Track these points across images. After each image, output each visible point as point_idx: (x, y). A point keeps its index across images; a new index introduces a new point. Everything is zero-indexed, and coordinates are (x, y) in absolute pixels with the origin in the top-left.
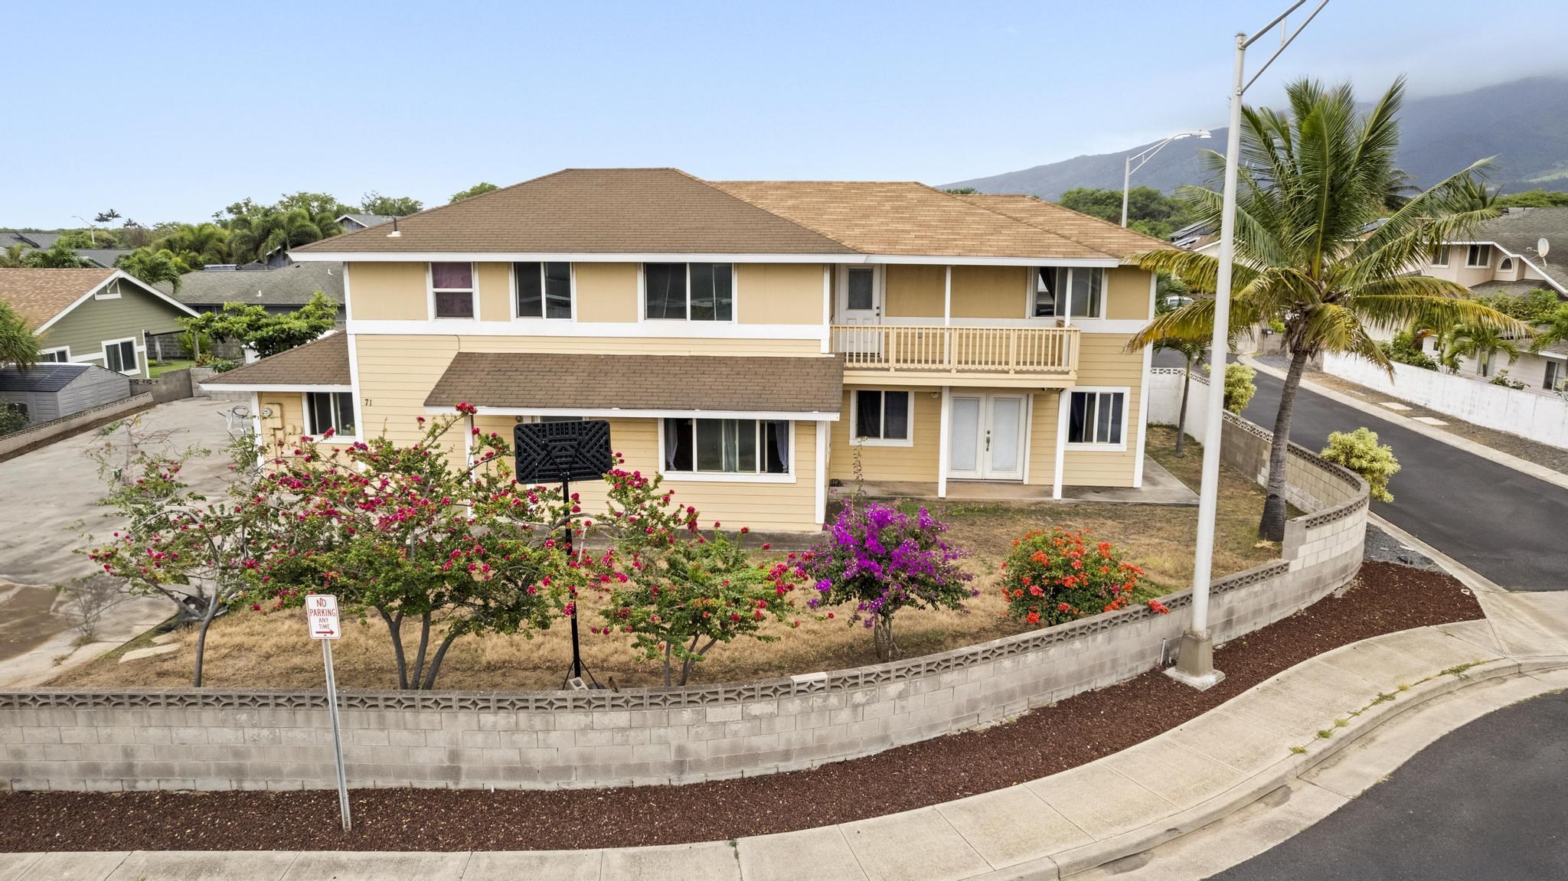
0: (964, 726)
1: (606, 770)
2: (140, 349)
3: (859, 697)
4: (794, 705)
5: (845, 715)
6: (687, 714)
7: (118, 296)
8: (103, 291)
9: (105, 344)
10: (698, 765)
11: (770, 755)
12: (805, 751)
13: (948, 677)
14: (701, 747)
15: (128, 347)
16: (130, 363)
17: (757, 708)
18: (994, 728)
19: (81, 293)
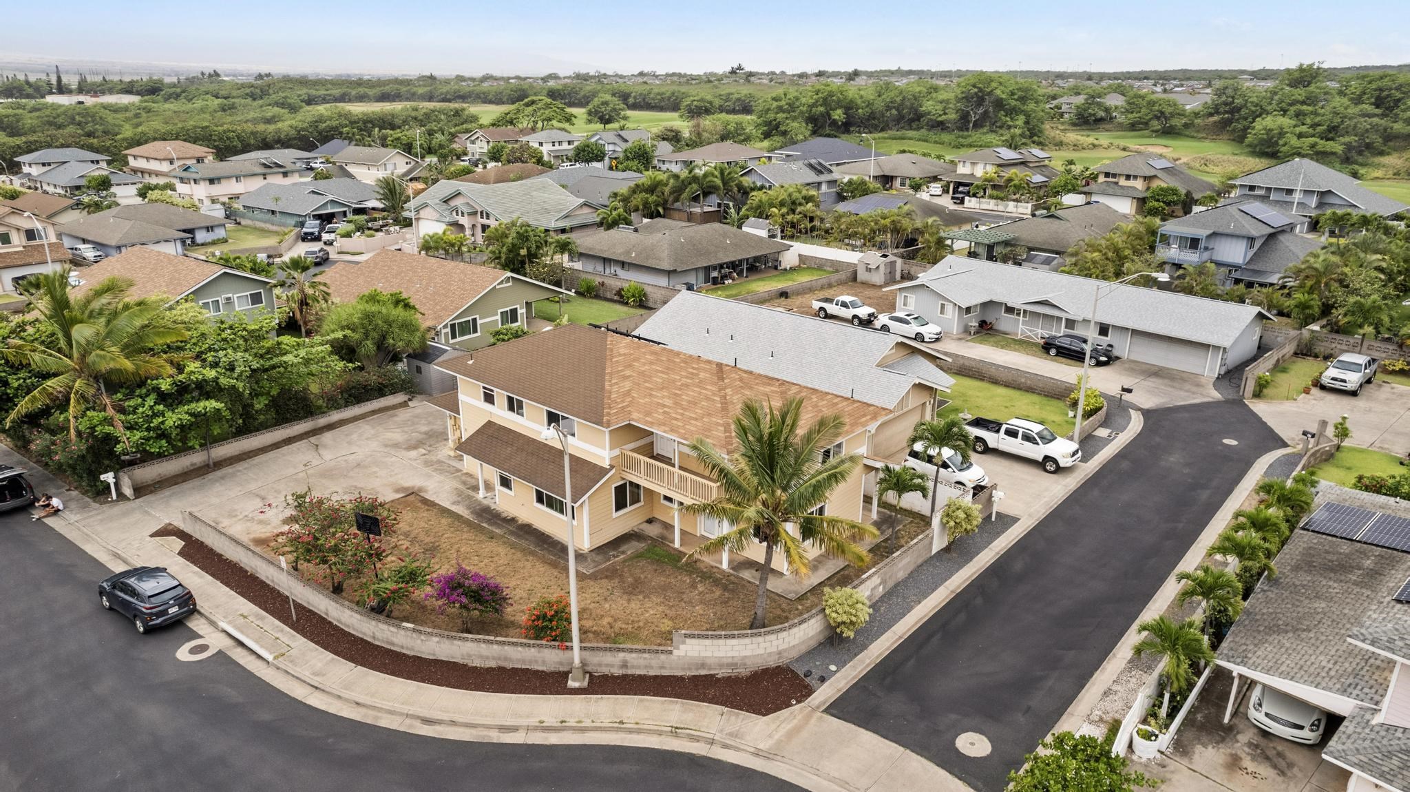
0: (466, 662)
1: (357, 631)
2: (522, 311)
3: (423, 637)
4: (402, 632)
5: (419, 642)
6: (374, 623)
7: (510, 284)
8: (501, 283)
9: (499, 311)
10: (378, 640)
11: (398, 645)
12: (407, 648)
13: (456, 642)
14: (378, 635)
15: (514, 312)
16: (514, 319)
17: (392, 629)
18: (476, 667)
19: (486, 287)
